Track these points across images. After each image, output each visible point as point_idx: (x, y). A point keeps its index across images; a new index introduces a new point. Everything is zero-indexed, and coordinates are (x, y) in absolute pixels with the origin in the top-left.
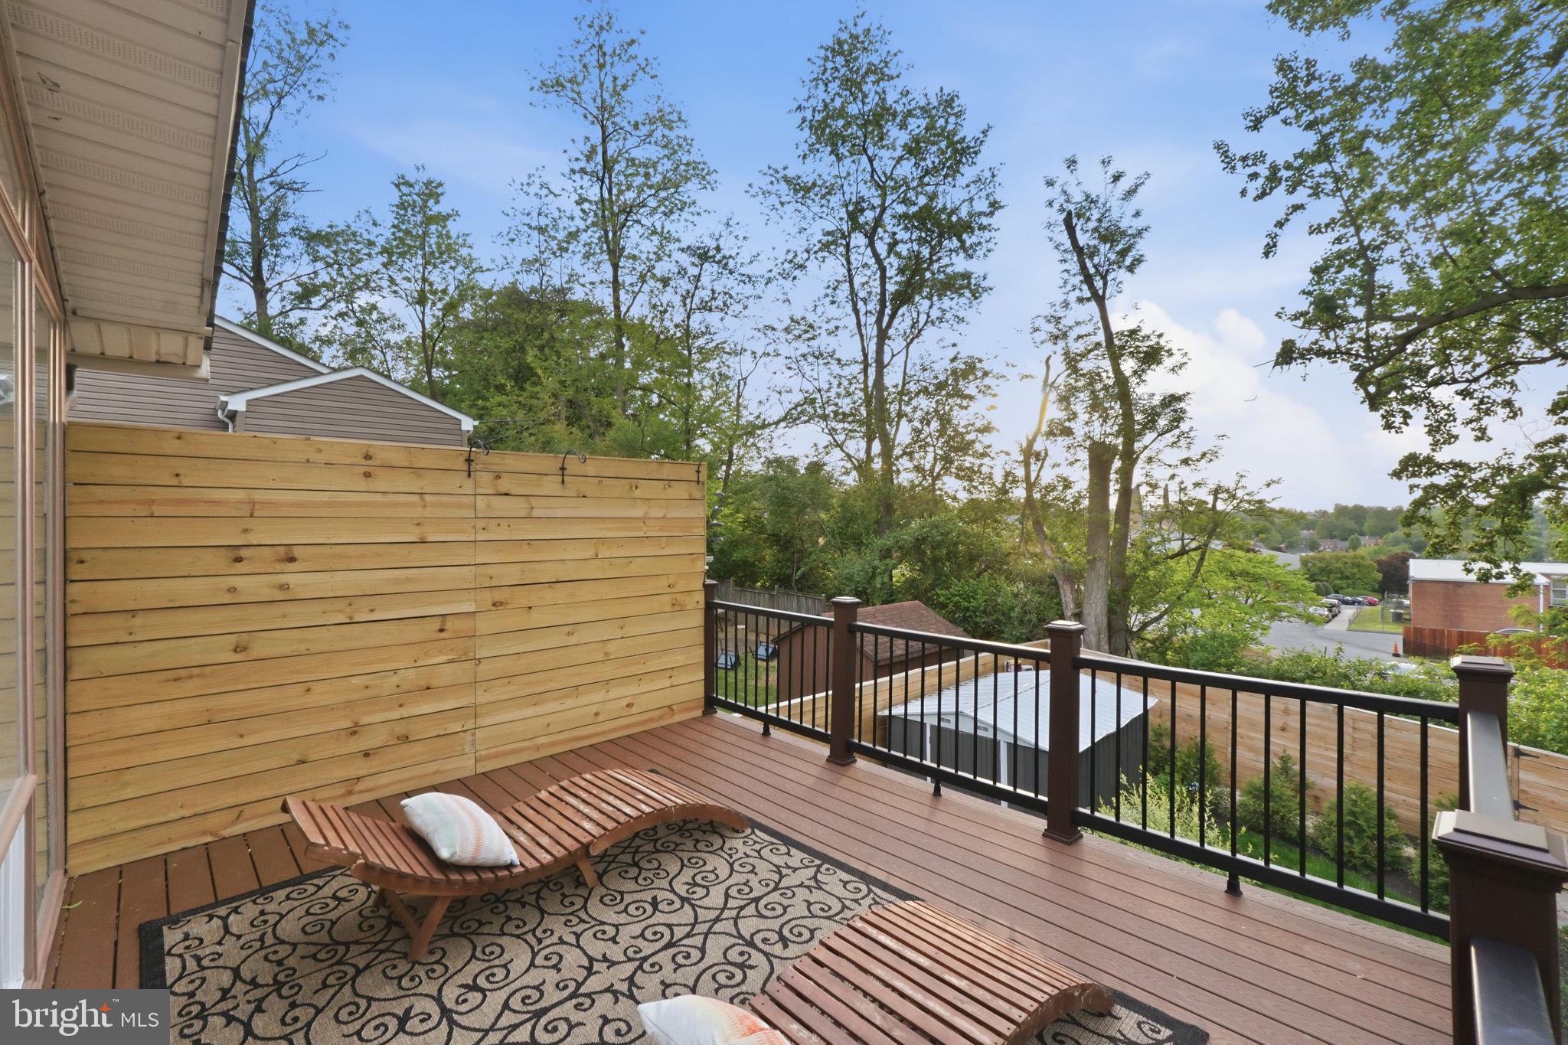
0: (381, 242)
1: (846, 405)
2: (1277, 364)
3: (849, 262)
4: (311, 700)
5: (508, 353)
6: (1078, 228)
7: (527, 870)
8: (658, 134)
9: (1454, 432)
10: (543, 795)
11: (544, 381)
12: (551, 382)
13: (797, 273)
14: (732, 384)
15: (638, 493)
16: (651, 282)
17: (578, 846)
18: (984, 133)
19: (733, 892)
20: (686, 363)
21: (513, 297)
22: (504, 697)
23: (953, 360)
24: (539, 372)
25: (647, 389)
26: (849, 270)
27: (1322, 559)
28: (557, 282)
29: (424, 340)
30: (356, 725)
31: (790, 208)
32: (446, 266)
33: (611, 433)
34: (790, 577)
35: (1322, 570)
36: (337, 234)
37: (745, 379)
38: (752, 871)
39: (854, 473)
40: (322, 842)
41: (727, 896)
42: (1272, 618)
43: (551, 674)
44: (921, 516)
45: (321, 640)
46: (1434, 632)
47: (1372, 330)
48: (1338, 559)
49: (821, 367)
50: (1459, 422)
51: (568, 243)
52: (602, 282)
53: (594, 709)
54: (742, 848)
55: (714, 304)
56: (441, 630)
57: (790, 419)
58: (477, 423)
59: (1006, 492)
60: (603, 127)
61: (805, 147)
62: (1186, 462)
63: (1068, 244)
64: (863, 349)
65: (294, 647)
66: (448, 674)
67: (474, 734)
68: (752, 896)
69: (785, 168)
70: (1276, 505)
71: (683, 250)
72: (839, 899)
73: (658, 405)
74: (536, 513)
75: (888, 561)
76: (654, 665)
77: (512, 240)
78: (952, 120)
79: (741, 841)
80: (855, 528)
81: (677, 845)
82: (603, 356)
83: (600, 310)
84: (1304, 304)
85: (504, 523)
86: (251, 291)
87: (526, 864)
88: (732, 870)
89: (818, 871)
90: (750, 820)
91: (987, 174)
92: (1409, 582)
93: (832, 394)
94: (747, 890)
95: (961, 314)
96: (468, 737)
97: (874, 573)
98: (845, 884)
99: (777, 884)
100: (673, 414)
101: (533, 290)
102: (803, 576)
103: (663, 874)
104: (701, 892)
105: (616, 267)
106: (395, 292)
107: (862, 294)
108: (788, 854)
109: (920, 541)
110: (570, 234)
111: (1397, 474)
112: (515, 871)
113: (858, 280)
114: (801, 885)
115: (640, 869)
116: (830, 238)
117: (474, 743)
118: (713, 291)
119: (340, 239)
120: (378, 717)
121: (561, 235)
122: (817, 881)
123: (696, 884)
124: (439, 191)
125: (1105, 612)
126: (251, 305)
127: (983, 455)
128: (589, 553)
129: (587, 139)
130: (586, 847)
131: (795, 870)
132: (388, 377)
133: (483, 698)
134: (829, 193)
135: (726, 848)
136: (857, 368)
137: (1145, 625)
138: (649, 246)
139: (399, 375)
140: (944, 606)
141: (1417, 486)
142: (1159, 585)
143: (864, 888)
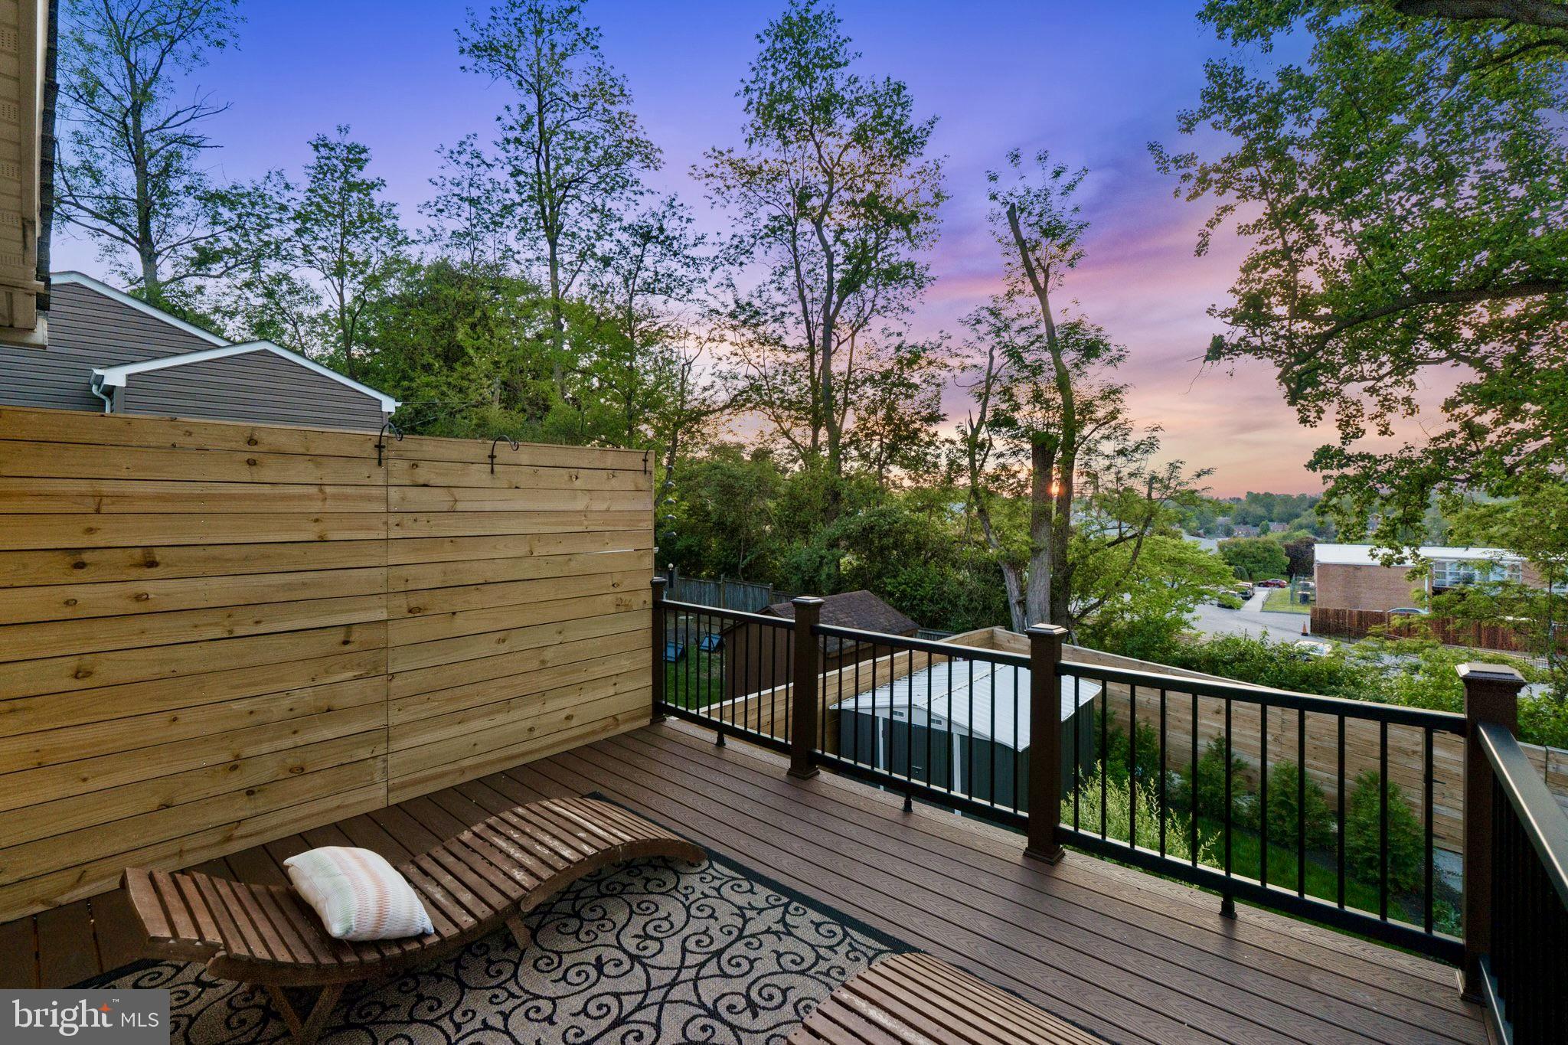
0: (294, 206)
1: (792, 391)
2: (1207, 358)
3: (795, 249)
4: (177, 732)
5: (437, 330)
6: (1021, 221)
7: (443, 939)
8: (599, 107)
9: (1362, 426)
10: (466, 836)
11: (476, 361)
12: (483, 363)
13: (743, 258)
14: (675, 368)
15: (578, 484)
16: (592, 262)
17: (507, 903)
18: (931, 123)
19: (691, 945)
20: (629, 346)
21: (442, 272)
22: (423, 715)
23: (899, 348)
24: (471, 352)
25: (586, 373)
26: (795, 256)
27: (1236, 545)
28: (490, 257)
29: (343, 316)
30: (237, 757)
31: (735, 192)
32: (368, 237)
33: (550, 418)
34: (736, 566)
35: (1238, 554)
36: (242, 196)
37: (689, 364)
38: (711, 916)
39: (801, 461)
40: (167, 934)
41: (684, 950)
42: (1195, 601)
43: (480, 687)
44: (868, 505)
45: (190, 658)
46: (1337, 613)
47: (1294, 328)
48: (1251, 544)
49: (767, 353)
50: (1366, 417)
51: (502, 217)
52: (538, 259)
53: (529, 724)
54: (699, 887)
55: (658, 286)
56: (346, 643)
57: (736, 404)
58: (399, 404)
59: (951, 481)
60: (539, 95)
61: (751, 131)
62: (1122, 452)
63: (1011, 237)
64: (809, 337)
65: (156, 670)
66: (352, 693)
67: (385, 761)
68: (713, 948)
69: (729, 151)
70: (1205, 495)
71: (625, 229)
72: (812, 947)
73: (599, 389)
74: (460, 507)
75: (835, 550)
76: (598, 671)
77: (441, 211)
78: (899, 110)
79: (697, 877)
80: (802, 516)
81: (625, 886)
82: (540, 337)
83: (536, 289)
84: (1233, 302)
85: (423, 518)
86: (138, 255)
87: (443, 931)
88: (689, 915)
89: (786, 911)
90: (708, 850)
91: (932, 166)
92: (1315, 566)
93: (778, 381)
94: (707, 941)
95: (906, 303)
96: (380, 764)
97: (821, 563)
98: (818, 925)
99: (741, 931)
100: (615, 399)
101: (465, 266)
102: (750, 565)
103: (609, 925)
104: (654, 946)
105: (553, 244)
106: (310, 262)
107: (809, 281)
108: (751, 891)
109: (868, 530)
110: (505, 207)
111: (1312, 466)
112: (428, 941)
113: (804, 267)
114: (768, 931)
115: (582, 920)
116: (776, 224)
117: (385, 770)
118: (656, 273)
119: (245, 201)
120: (266, 748)
121: (496, 209)
122: (786, 925)
123: (647, 937)
124: (363, 156)
125: (1048, 599)
126: (139, 270)
127: (930, 444)
128: (523, 551)
129: (523, 107)
130: (516, 904)
131: (760, 911)
132: (302, 354)
133: (396, 718)
134: (775, 179)
135: (680, 887)
136: (802, 356)
137: (1085, 612)
138: (588, 224)
139: (315, 352)
140: (891, 594)
141: (1330, 477)
142: (1097, 572)
143: (838, 930)
